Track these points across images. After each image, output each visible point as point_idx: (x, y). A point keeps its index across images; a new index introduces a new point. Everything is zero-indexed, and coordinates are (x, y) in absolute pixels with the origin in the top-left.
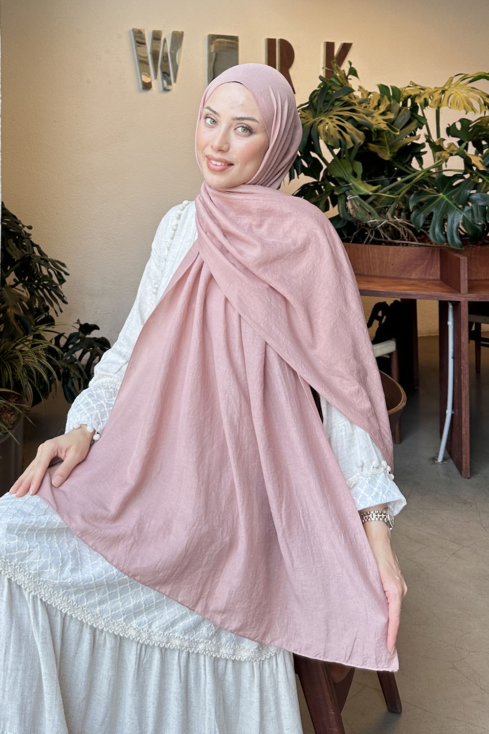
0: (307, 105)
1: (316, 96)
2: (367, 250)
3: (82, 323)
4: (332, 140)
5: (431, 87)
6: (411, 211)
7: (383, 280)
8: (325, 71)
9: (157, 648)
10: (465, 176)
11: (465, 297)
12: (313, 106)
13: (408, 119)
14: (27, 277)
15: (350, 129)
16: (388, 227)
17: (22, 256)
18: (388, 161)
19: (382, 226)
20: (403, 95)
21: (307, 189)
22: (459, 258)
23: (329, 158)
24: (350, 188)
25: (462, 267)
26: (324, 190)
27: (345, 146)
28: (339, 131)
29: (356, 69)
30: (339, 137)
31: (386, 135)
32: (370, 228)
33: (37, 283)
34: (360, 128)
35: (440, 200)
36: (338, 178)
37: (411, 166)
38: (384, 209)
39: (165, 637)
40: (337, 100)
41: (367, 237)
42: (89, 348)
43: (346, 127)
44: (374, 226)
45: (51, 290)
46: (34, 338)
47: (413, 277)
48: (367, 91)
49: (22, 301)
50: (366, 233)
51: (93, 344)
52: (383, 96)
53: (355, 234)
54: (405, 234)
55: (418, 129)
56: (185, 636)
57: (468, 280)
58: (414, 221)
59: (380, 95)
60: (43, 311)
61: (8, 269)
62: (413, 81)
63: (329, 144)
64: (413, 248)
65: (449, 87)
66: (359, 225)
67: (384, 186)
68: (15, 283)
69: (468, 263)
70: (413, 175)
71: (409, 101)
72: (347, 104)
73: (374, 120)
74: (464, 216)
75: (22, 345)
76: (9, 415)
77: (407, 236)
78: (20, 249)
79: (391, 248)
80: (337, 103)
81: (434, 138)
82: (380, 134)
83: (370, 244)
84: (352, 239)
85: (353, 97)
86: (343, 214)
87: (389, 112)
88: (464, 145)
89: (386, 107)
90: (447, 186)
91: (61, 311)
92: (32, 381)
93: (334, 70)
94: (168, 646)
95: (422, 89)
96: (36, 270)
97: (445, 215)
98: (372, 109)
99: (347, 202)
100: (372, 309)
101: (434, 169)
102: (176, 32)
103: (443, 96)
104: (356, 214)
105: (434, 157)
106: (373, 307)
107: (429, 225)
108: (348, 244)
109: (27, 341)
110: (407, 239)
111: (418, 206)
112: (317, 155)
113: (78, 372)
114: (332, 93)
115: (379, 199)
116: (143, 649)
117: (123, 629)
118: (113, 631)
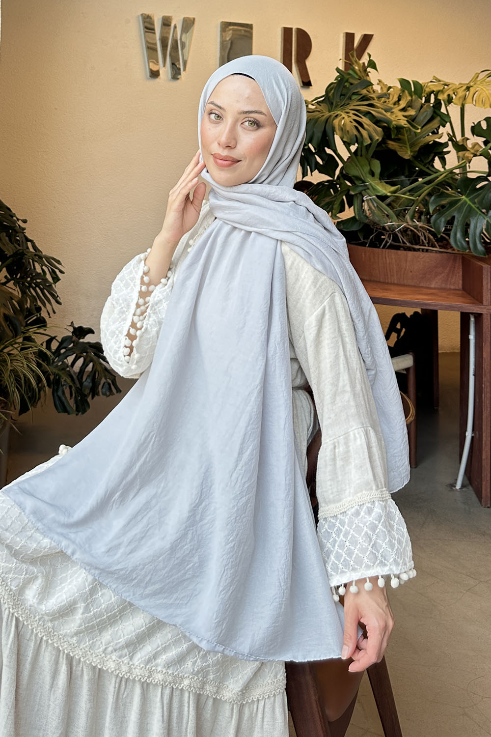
0: (323, 98)
1: (333, 88)
2: (384, 255)
3: (76, 326)
4: (348, 135)
5: (455, 83)
6: (431, 214)
7: (402, 288)
8: (343, 62)
9: (138, 683)
10: (489, 178)
11: (488, 309)
12: (329, 99)
13: (430, 116)
14: (19, 275)
15: (367, 124)
16: (407, 231)
17: (14, 252)
18: (408, 160)
19: (400, 229)
20: (425, 90)
21: (322, 187)
22: (482, 266)
23: (345, 155)
24: (366, 188)
25: (485, 276)
26: (339, 189)
27: (362, 143)
28: (355, 126)
29: (375, 62)
30: (356, 132)
31: (407, 133)
32: (388, 231)
33: (30, 281)
34: (378, 124)
35: (462, 204)
36: (354, 176)
37: (433, 166)
38: (402, 211)
39: (146, 671)
40: (354, 94)
41: (384, 242)
42: (82, 353)
43: (364, 124)
44: (392, 229)
45: (44, 289)
46: (23, 341)
47: (433, 286)
48: (386, 85)
49: (12, 299)
50: (382, 237)
51: (87, 349)
52: (403, 91)
53: (371, 237)
54: (425, 239)
55: (441, 127)
56: (168, 671)
58: (434, 226)
59: (401, 90)
60: (35, 312)
62: (436, 76)
63: (345, 140)
64: (433, 255)
65: (475, 84)
66: (376, 228)
67: (403, 187)
68: (6, 280)
70: (435, 175)
71: (433, 96)
72: (364, 98)
73: (394, 116)
74: (487, 221)
75: (10, 348)
77: (427, 241)
78: (13, 244)
79: (410, 254)
80: (354, 97)
81: (459, 138)
82: (400, 131)
83: (388, 248)
84: (368, 243)
85: (371, 91)
86: (359, 216)
87: (410, 108)
88: (490, 145)
89: (406, 102)
90: (469, 189)
91: (54, 312)
92: (19, 386)
93: (351, 61)
94: (150, 680)
95: (446, 85)
96: (29, 267)
97: (467, 220)
98: (391, 104)
99: (363, 203)
100: (390, 320)
101: (458, 170)
102: (187, 18)
103: (468, 93)
104: (373, 215)
105: (458, 157)
106: (391, 318)
107: (450, 230)
108: (363, 248)
109: (16, 343)
110: (427, 245)
111: (439, 209)
112: (332, 151)
113: (70, 379)
114: (349, 86)
115: (398, 201)
116: (123, 683)
117: (102, 661)
118: (90, 662)
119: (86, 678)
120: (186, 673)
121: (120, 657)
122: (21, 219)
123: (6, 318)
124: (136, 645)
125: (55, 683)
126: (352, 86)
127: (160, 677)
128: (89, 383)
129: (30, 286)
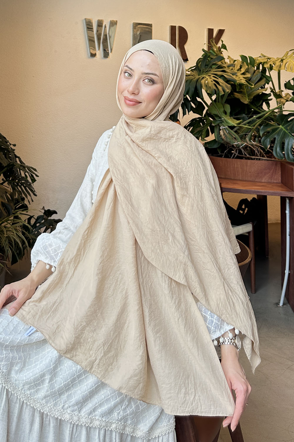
0: (195, 68)
1: (200, 61)
2: (233, 162)
3: (46, 209)
4: (210, 89)
5: (274, 57)
6: (261, 137)
7: (244, 182)
8: (207, 46)
9: (84, 427)
12: (198, 68)
13: (260, 77)
14: (11, 178)
15: (221, 83)
16: (247, 147)
17: (8, 164)
18: (247, 104)
19: (243, 147)
20: (256, 62)
21: (195, 122)
22: (293, 168)
23: (209, 102)
24: (222, 122)
26: (206, 123)
27: (219, 94)
28: (214, 84)
29: (226, 45)
30: (215, 88)
31: (246, 88)
32: (236, 148)
33: (18, 182)
34: (229, 83)
35: (280, 130)
36: (214, 115)
37: (262, 108)
38: (244, 135)
40: (213, 64)
41: (233, 154)
42: (50, 225)
43: (219, 82)
44: (238, 147)
45: (26, 186)
46: (14, 218)
47: (263, 181)
48: (233, 59)
49: (7, 193)
50: (232, 152)
52: (243, 63)
53: (225, 151)
54: (258, 153)
55: (266, 84)
58: (263, 144)
60: (21, 201)
62: (263, 53)
63: (208, 92)
64: (263, 162)
65: (286, 58)
66: (228, 146)
67: (244, 120)
68: (3, 181)
70: (263, 114)
71: (261, 65)
72: (220, 67)
73: (238, 78)
75: (6, 223)
78: (7, 159)
79: (249, 161)
80: (213, 66)
81: (277, 90)
82: (242, 87)
83: (235, 158)
84: (224, 155)
85: (224, 63)
86: (218, 139)
87: (247, 73)
89: (245, 69)
90: (284, 121)
91: (33, 201)
92: (11, 247)
93: (211, 45)
94: (92, 425)
95: (269, 59)
96: (17, 173)
97: (283, 140)
98: (236, 71)
99: (220, 131)
100: (238, 203)
101: (277, 110)
102: (113, 20)
103: (282, 63)
104: (226, 138)
105: (277, 102)
106: (239, 202)
107: (273, 147)
108: (221, 158)
109: (9, 220)
110: (259, 156)
111: (266, 134)
112: (200, 99)
114: (210, 60)
115: (241, 129)
116: (75, 428)
117: (61, 414)
118: (54, 415)
119: (52, 425)
120: (113, 420)
121: (73, 411)
122: (13, 144)
123: (3, 204)
124: (83, 403)
125: (33, 428)
126: (212, 60)
127: (97, 423)
129: (18, 185)
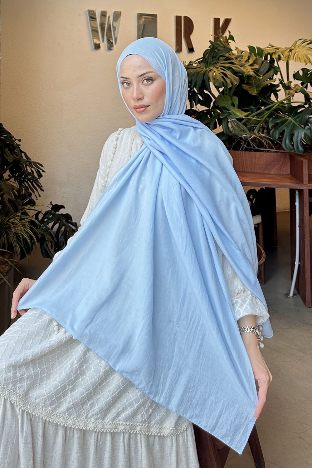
0: (202, 59)
1: (208, 53)
2: (242, 154)
3: (54, 204)
4: (217, 82)
5: (283, 47)
6: (270, 129)
7: (254, 175)
8: (214, 37)
9: (109, 433)
10: (305, 106)
12: (205, 60)
13: (268, 68)
14: (17, 174)
15: (230, 75)
16: (256, 140)
17: (14, 160)
18: (255, 95)
19: (251, 139)
20: (264, 53)
21: (202, 114)
22: (302, 160)
23: (217, 94)
24: (230, 114)
25: (304, 166)
26: (213, 115)
27: (227, 87)
28: (222, 77)
29: (233, 36)
30: (223, 80)
31: (254, 79)
32: (244, 140)
33: (24, 177)
34: (236, 75)
35: (289, 122)
36: (222, 107)
37: (270, 99)
38: (252, 128)
39: (113, 425)
40: (221, 56)
41: (242, 147)
42: (58, 220)
43: (227, 74)
44: (246, 139)
45: (33, 182)
46: (21, 214)
47: (272, 173)
48: (240, 50)
49: (14, 189)
50: (241, 143)
51: (61, 218)
52: (251, 54)
53: (234, 144)
54: (267, 144)
55: (275, 75)
56: (127, 423)
57: (309, 175)
58: (272, 136)
59: (250, 53)
60: (28, 197)
61: (5, 168)
62: (271, 43)
63: (216, 85)
64: (272, 154)
65: (295, 48)
66: (237, 138)
67: (252, 112)
68: (9, 177)
69: (308, 164)
70: (272, 105)
71: (269, 56)
72: (228, 59)
73: (246, 69)
74: (305, 132)
75: (13, 219)
76: (4, 266)
77: (268, 146)
78: (13, 155)
79: (258, 153)
80: (221, 58)
81: (286, 81)
82: (249, 78)
83: (243, 151)
85: (231, 54)
86: (226, 131)
87: (255, 64)
88: (305, 85)
89: (253, 60)
90: (294, 112)
91: (40, 196)
92: (19, 243)
93: (219, 36)
94: (116, 430)
95: (277, 49)
96: (23, 168)
97: (292, 132)
98: (244, 62)
99: (228, 123)
101: (286, 101)
102: (116, 12)
103: (290, 53)
104: (234, 131)
105: (286, 94)
107: (282, 138)
109: (17, 216)
110: (268, 148)
111: (275, 126)
112: (208, 92)
113: (51, 237)
114: (218, 52)
115: (249, 121)
116: (99, 435)
117: (85, 424)
118: (78, 426)
119: (76, 436)
120: (137, 423)
121: (96, 420)
122: (18, 139)
123: (10, 201)
126: (219, 52)
127: (122, 427)
128: (63, 239)
129: (25, 181)
